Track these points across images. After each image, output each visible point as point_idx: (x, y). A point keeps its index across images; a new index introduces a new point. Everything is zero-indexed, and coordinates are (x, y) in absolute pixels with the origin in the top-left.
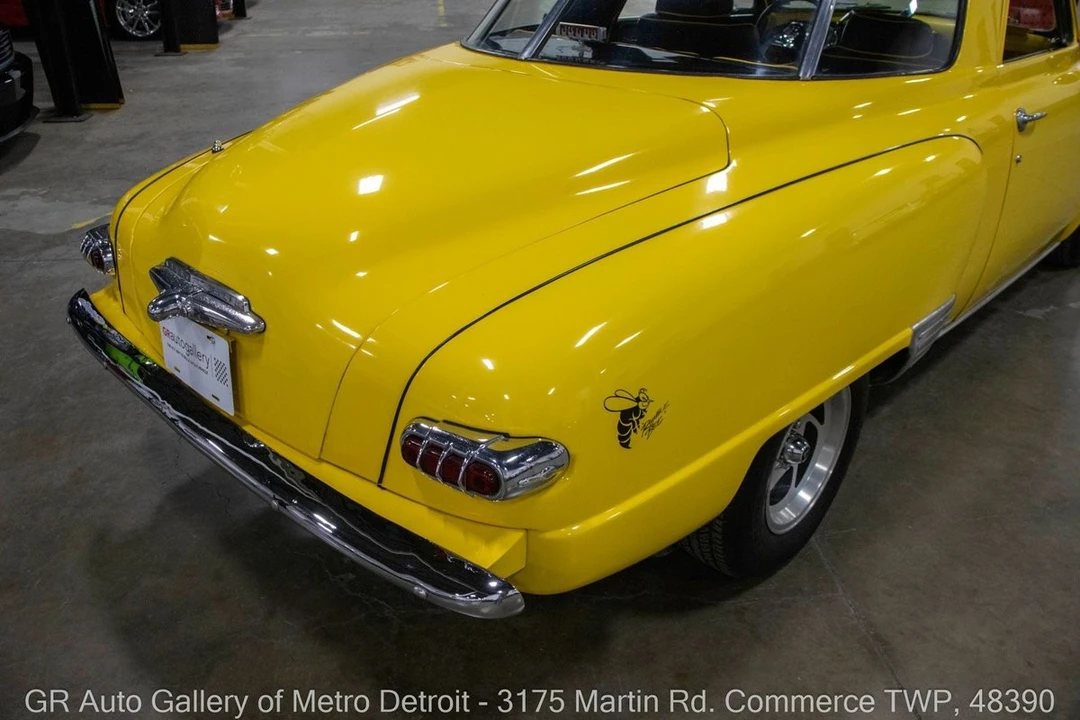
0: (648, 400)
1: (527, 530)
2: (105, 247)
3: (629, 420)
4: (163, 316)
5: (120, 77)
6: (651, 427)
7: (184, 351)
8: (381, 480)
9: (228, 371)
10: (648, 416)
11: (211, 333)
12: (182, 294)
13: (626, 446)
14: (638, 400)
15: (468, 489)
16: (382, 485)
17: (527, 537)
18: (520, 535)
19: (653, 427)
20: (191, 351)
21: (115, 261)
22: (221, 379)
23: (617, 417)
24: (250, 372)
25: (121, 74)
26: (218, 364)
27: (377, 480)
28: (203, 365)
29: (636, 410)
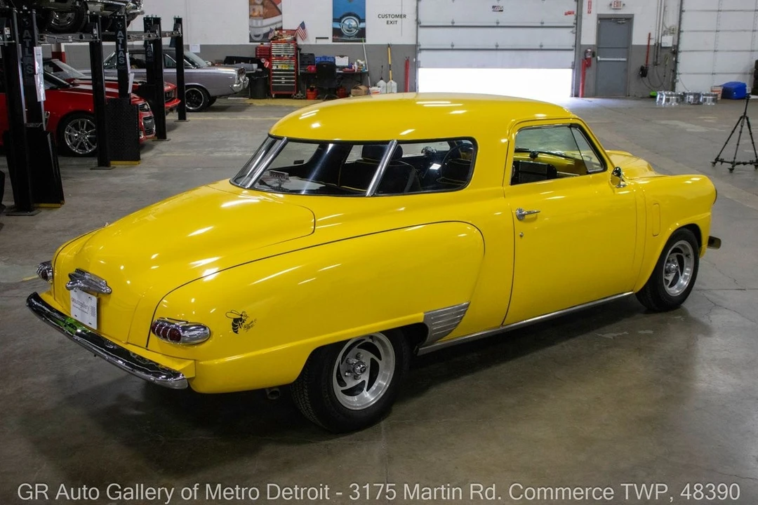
0: (246, 316)
1: (195, 360)
2: (49, 269)
3: (237, 323)
4: (72, 288)
5: (63, 185)
6: (248, 327)
7: (79, 306)
8: (147, 346)
9: (96, 311)
10: (246, 323)
11: (90, 296)
12: (80, 280)
13: (236, 332)
14: (242, 315)
15: (171, 339)
16: (148, 348)
17: (195, 363)
18: (192, 361)
19: (249, 328)
20: (82, 305)
21: (53, 276)
22: (93, 315)
23: (232, 320)
24: (105, 310)
25: (64, 183)
26: (93, 308)
27: (145, 347)
28: (86, 310)
29: (241, 319)
